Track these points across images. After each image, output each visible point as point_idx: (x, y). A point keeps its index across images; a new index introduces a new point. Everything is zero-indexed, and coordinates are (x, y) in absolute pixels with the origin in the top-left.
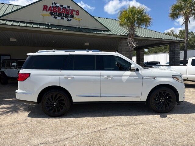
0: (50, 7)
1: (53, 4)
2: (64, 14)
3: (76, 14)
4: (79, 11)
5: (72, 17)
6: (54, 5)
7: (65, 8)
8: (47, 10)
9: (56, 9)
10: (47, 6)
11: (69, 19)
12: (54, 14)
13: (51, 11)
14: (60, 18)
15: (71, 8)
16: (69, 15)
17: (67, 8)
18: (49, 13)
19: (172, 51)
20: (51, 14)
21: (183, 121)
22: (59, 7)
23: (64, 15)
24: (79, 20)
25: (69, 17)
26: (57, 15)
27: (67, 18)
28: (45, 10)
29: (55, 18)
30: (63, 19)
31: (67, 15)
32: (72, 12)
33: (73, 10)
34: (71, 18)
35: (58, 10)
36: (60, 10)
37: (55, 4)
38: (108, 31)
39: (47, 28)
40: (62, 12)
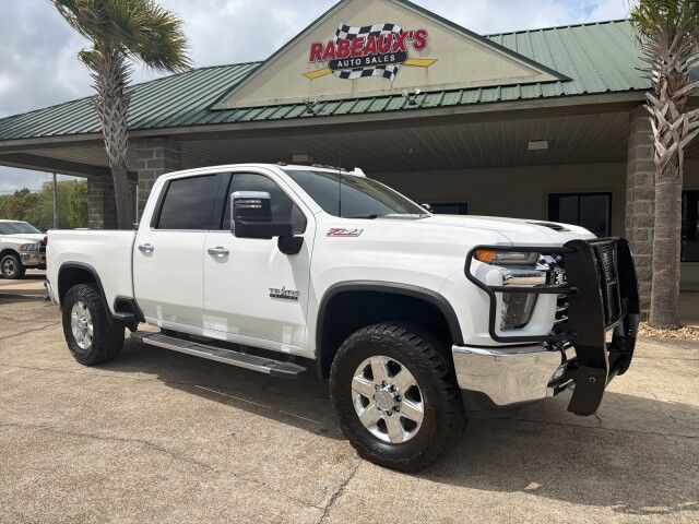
0: (331, 44)
1: (338, 33)
2: (371, 57)
3: (416, 46)
4: (424, 32)
6: (343, 36)
7: (377, 34)
8: (320, 58)
9: (347, 48)
10: (320, 45)
11: (390, 68)
12: (340, 64)
13: (333, 56)
14: (360, 73)
15: (396, 29)
16: (390, 54)
17: (383, 33)
18: (325, 64)
20: (333, 66)
22: (358, 36)
23: (374, 60)
24: (427, 64)
25: (390, 62)
26: (350, 66)
27: (384, 68)
28: (316, 60)
29: (345, 76)
31: (382, 59)
32: (400, 43)
33: (406, 34)
34: (398, 66)
37: (346, 29)
38: (555, 82)
39: (306, 114)
40: (367, 49)
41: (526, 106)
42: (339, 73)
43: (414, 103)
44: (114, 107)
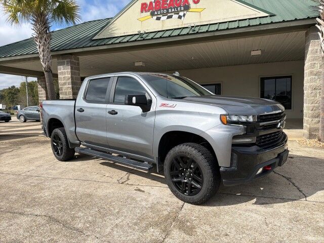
3: (194, 2)
5: (187, 8)
9: (159, 5)
10: (146, 4)
12: (156, 13)
14: (166, 17)
16: (181, 7)
18: (149, 13)
20: (152, 14)
23: (173, 10)
24: (200, 10)
25: (181, 11)
26: (161, 14)
27: (178, 14)
29: (158, 19)
31: (177, 9)
32: (186, 1)
34: (185, 12)
35: (163, 4)
36: (166, 3)
38: (267, 17)
39: (139, 39)
40: (170, 5)
41: (252, 29)
42: (155, 17)
43: (194, 31)
44: (44, 39)
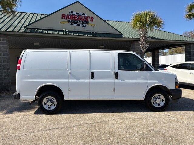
0: (68, 15)
1: (70, 13)
2: (79, 21)
3: (91, 21)
4: (93, 18)
5: (87, 23)
7: (81, 15)
8: (65, 18)
9: (72, 17)
10: (65, 15)
11: (84, 25)
12: (71, 21)
13: (69, 19)
14: (76, 24)
15: (86, 15)
16: (84, 21)
17: (82, 15)
18: (66, 20)
19: (188, 52)
21: (179, 118)
22: (76, 15)
24: (93, 25)
25: (84, 23)
27: (83, 24)
28: (63, 19)
29: (72, 24)
30: (79, 25)
31: (82, 22)
32: (87, 19)
33: (88, 17)
34: (86, 25)
35: (75, 17)
36: (76, 17)
37: (72, 12)
38: (120, 34)
40: (78, 19)
42: (70, 23)
